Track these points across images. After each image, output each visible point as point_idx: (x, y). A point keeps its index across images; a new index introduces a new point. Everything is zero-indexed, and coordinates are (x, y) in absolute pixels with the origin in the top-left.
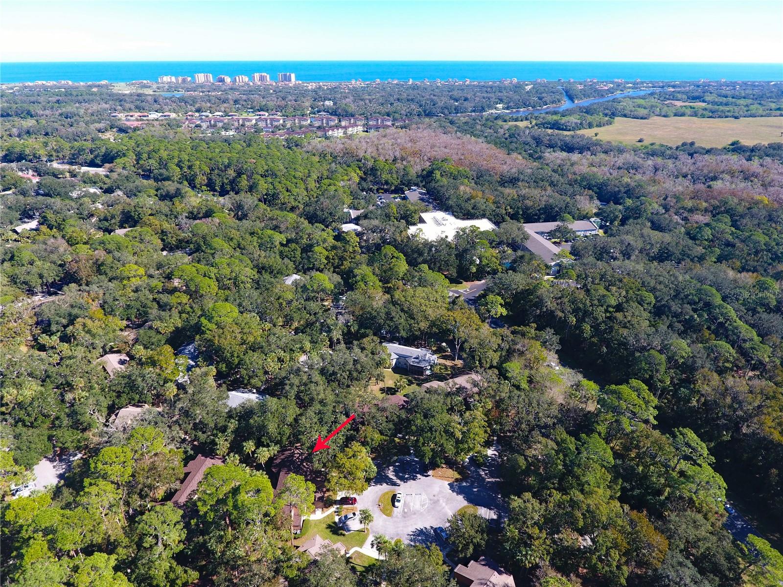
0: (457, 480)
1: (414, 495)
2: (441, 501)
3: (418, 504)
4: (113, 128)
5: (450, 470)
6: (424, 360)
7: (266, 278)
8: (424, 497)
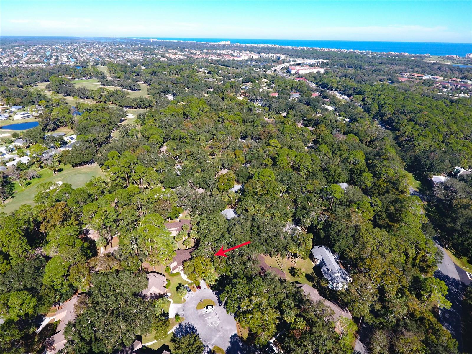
0: (241, 338)
1: (217, 316)
2: (220, 333)
3: (212, 321)
4: (389, 80)
5: (248, 331)
6: (330, 275)
7: (320, 175)
8: (218, 322)
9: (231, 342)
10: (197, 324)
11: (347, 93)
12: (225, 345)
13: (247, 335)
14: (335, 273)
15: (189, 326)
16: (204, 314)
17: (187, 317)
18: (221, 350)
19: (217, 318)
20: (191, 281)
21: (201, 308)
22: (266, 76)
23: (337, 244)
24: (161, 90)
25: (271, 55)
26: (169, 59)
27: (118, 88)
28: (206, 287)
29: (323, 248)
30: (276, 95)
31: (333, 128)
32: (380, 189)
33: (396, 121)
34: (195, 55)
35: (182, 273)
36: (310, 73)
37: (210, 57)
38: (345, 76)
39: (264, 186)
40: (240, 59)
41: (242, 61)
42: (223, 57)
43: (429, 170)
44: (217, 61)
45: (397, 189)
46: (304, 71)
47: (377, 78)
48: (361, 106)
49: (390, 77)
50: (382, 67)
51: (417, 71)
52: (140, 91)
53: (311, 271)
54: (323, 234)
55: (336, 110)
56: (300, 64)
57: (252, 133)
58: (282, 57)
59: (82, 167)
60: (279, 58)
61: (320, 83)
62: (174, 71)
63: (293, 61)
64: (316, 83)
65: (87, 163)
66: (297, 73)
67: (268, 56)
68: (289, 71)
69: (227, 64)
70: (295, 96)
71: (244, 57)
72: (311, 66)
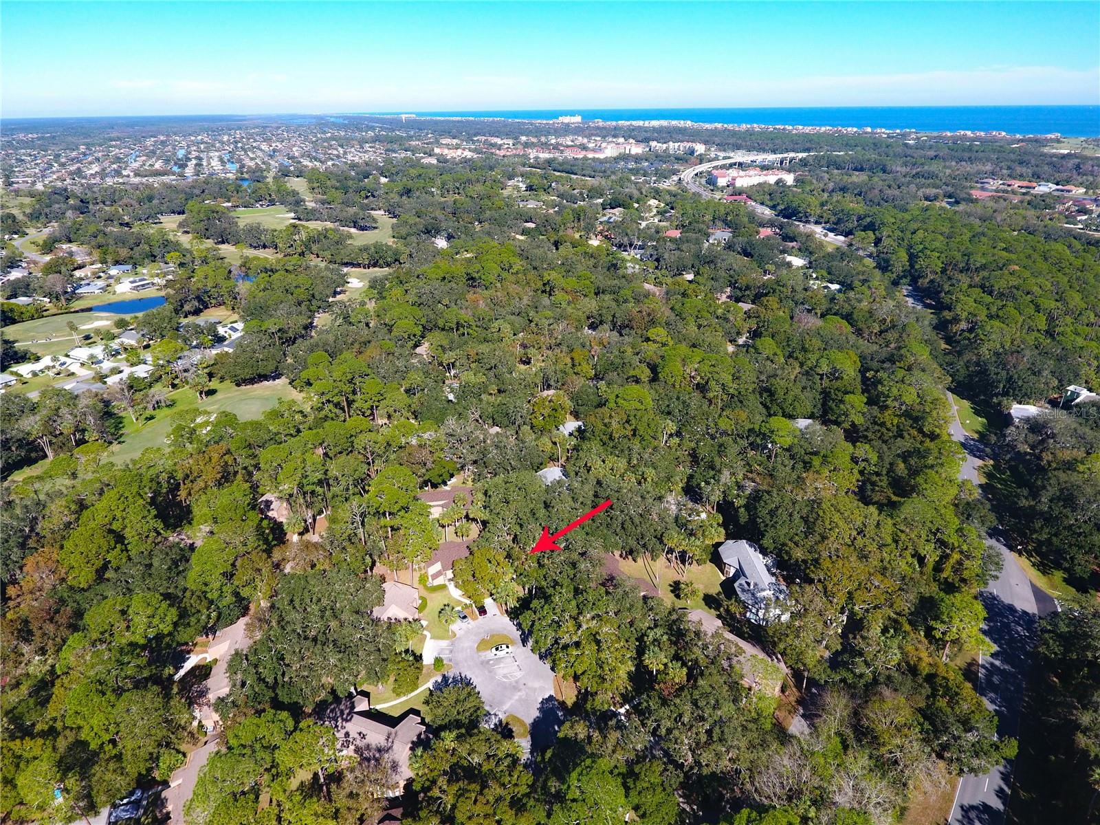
0: (563, 704)
1: (517, 663)
2: (519, 694)
3: (505, 671)
4: (950, 197)
5: (576, 693)
6: (753, 594)
7: (754, 401)
8: (519, 674)
9: (540, 709)
10: (477, 676)
11: (842, 227)
12: (531, 714)
13: (574, 699)
14: (763, 590)
15: (461, 679)
16: (490, 660)
17: (457, 664)
18: (522, 723)
19: (516, 667)
20: (468, 601)
21: (485, 649)
22: (657, 194)
23: (771, 533)
24: (421, 227)
25: (673, 146)
26: (442, 160)
27: (329, 225)
28: (498, 613)
29: (743, 544)
30: (676, 234)
31: (796, 304)
32: (884, 430)
33: (946, 288)
34: (499, 149)
35: (451, 586)
36: (760, 184)
37: (532, 154)
38: (843, 189)
39: (628, 421)
40: (601, 156)
41: (606, 160)
42: (562, 152)
43: (1005, 394)
44: (549, 162)
45: (921, 431)
46: (746, 180)
47: (920, 193)
48: (870, 256)
49: (949, 189)
50: (934, 167)
51: (1021, 176)
52: (376, 231)
53: (715, 589)
54: (743, 516)
55: (810, 265)
56: (740, 164)
57: (614, 316)
58: (700, 148)
59: (255, 386)
60: (692, 152)
61: (781, 207)
62: (450, 185)
63: (725, 158)
64: (773, 207)
65: (263, 377)
66: (731, 185)
67: (667, 148)
68: (712, 182)
69: (569, 168)
70: (721, 235)
71: (610, 151)
72: (765, 168)
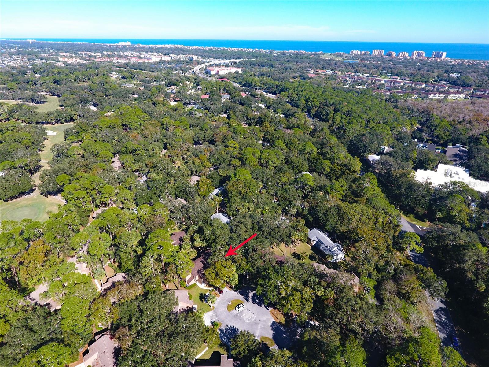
0: (280, 323)
1: (250, 311)
2: (259, 325)
3: (247, 317)
4: (301, 77)
5: (283, 316)
6: (330, 250)
7: (286, 168)
8: (254, 316)
9: (273, 329)
10: (236, 324)
11: (271, 90)
12: (270, 334)
13: (284, 319)
14: (333, 248)
15: (229, 328)
16: (238, 314)
17: (223, 321)
18: (268, 339)
19: (251, 313)
20: (210, 288)
21: (232, 309)
22: (188, 79)
23: (328, 223)
24: (78, 100)
25: (182, 57)
26: (66, 64)
27: (20, 102)
28: (228, 290)
29: (315, 230)
30: (207, 96)
31: (276, 124)
32: (336, 172)
33: (324, 113)
34: (96, 58)
35: (198, 283)
36: (229, 73)
37: (115, 60)
38: (263, 75)
39: (245, 185)
40: (151, 61)
41: (154, 64)
42: (129, 59)
43: (365, 152)
44: (127, 65)
45: (350, 170)
46: (223, 71)
47: (291, 75)
48: (288, 102)
49: (300, 74)
50: (290, 65)
51: (319, 68)
52: (47, 104)
53: (310, 252)
54: (311, 219)
55: (268, 107)
56: (216, 65)
57: (204, 137)
58: (195, 58)
59: (18, 199)
60: (192, 59)
61: (243, 83)
62: (80, 77)
63: (209, 62)
64: (240, 83)
65: (22, 194)
66: (217, 73)
67: (180, 58)
68: (207, 72)
69: (139, 67)
70: (225, 97)
71: (154, 58)
72: (227, 66)
